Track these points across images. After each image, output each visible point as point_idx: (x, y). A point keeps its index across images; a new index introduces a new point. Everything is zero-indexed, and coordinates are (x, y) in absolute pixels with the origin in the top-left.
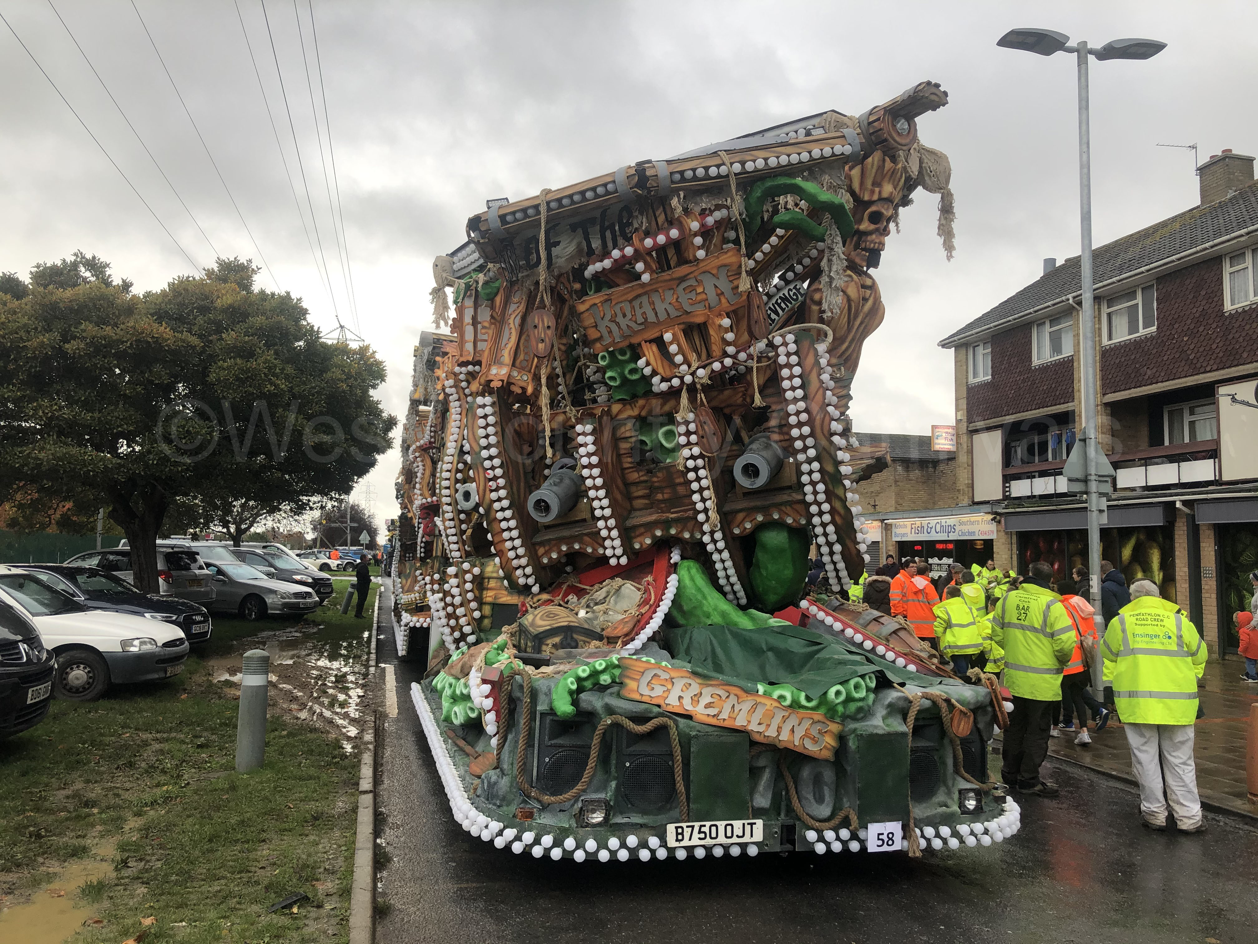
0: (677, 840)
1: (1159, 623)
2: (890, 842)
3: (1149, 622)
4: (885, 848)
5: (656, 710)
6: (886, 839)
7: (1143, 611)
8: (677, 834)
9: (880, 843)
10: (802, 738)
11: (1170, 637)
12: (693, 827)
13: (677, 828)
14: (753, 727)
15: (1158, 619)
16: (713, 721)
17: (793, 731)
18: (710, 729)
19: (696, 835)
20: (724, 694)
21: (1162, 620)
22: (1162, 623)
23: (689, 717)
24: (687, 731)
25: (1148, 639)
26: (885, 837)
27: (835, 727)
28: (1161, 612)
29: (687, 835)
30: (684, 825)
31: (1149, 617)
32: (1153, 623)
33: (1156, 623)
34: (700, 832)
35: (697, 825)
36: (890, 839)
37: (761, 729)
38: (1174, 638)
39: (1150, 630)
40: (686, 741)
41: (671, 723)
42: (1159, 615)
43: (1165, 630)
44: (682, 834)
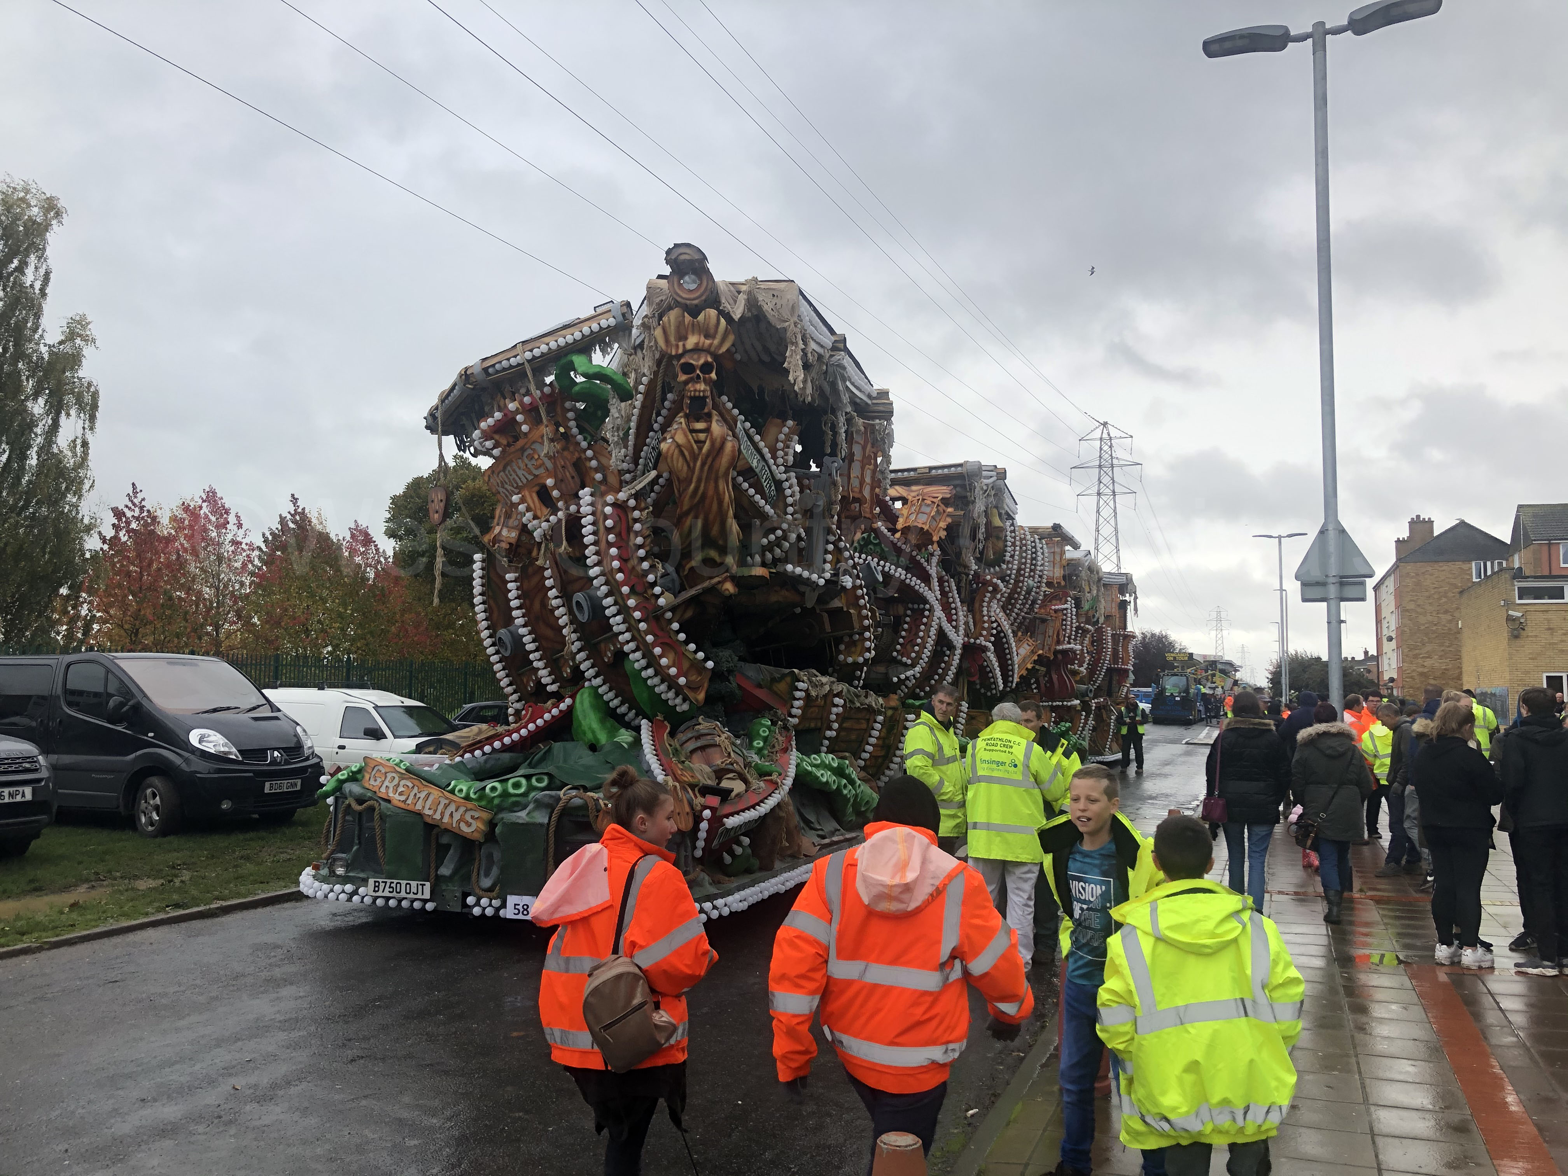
0: (374, 891)
1: (1007, 750)
2: (525, 912)
3: (998, 748)
4: (520, 917)
5: (369, 794)
6: (521, 910)
7: (995, 736)
8: (375, 886)
9: (517, 912)
10: (459, 822)
11: (1015, 766)
12: (386, 883)
13: (375, 882)
14: (427, 812)
15: (1007, 745)
16: (402, 805)
17: (451, 815)
18: (401, 811)
19: (387, 889)
20: (410, 785)
21: (1011, 747)
22: (1011, 750)
23: (388, 801)
24: (385, 811)
25: (994, 766)
26: (520, 907)
27: (486, 816)
28: (1013, 738)
29: (381, 888)
30: (380, 880)
31: (999, 743)
32: (1002, 749)
33: (1004, 749)
34: (390, 887)
35: (389, 881)
36: (525, 910)
37: (430, 812)
38: (1020, 766)
39: (996, 756)
40: (383, 817)
41: (376, 805)
42: (1010, 742)
43: (1012, 757)
44: (378, 887)
